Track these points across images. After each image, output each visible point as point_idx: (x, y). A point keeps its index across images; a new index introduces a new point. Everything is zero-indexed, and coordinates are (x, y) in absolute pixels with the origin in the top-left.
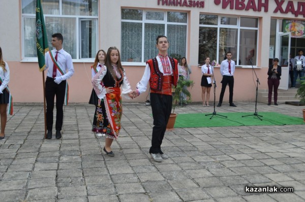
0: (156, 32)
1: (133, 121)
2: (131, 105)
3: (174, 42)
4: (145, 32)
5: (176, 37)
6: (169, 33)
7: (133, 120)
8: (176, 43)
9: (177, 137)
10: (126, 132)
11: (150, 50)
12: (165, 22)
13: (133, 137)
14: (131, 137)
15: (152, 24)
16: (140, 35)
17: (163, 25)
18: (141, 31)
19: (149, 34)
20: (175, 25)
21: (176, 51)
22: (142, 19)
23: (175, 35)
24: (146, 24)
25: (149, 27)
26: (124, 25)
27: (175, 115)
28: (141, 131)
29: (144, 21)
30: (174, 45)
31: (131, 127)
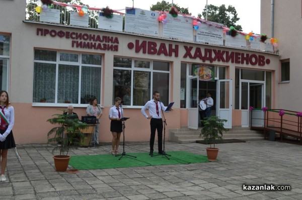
0: (71, 73)
1: (37, 164)
2: (42, 147)
3: (89, 83)
4: (60, 73)
5: (91, 78)
6: (84, 74)
8: (91, 84)
9: (79, 179)
10: (27, 176)
11: (64, 91)
12: (80, 64)
13: (32, 182)
14: (30, 181)
15: (67, 65)
16: (53, 76)
17: (78, 67)
18: (55, 72)
19: (63, 75)
20: (89, 67)
21: (90, 92)
22: (56, 61)
23: (89, 77)
24: (60, 66)
25: (63, 69)
26: (37, 66)
27: (69, 157)
28: (43, 174)
29: (58, 62)
30: (89, 86)
31: (33, 171)
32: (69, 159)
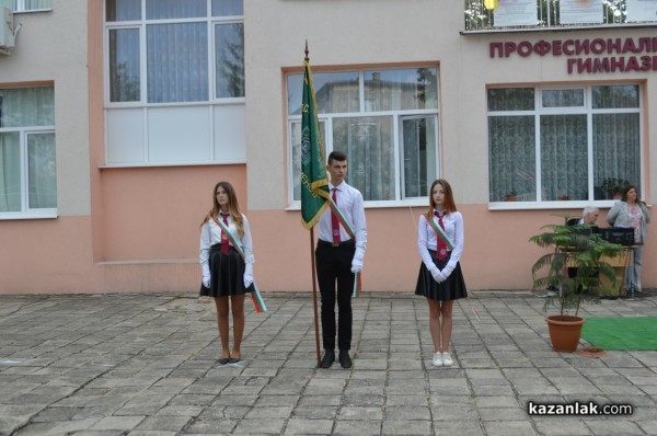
0: (568, 133)
1: (511, 334)
2: (514, 297)
3: (612, 152)
4: (543, 135)
5: (615, 141)
6: (598, 132)
7: (511, 331)
8: (615, 153)
9: (609, 372)
10: (492, 358)
11: (556, 173)
12: (588, 109)
13: (505, 370)
14: (501, 369)
15: (558, 116)
16: (530, 141)
17: (584, 117)
18: (534, 134)
19: (551, 138)
20: (611, 115)
21: (616, 173)
22: (533, 108)
23: (612, 138)
24: (543, 118)
25: (551, 124)
26: (494, 124)
27: (581, 319)
28: (526, 356)
29: (539, 111)
30: (613, 159)
31: (503, 347)
32: (580, 326)
